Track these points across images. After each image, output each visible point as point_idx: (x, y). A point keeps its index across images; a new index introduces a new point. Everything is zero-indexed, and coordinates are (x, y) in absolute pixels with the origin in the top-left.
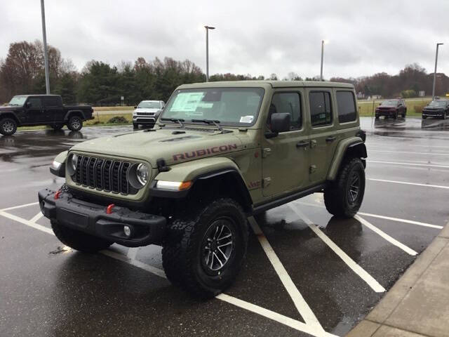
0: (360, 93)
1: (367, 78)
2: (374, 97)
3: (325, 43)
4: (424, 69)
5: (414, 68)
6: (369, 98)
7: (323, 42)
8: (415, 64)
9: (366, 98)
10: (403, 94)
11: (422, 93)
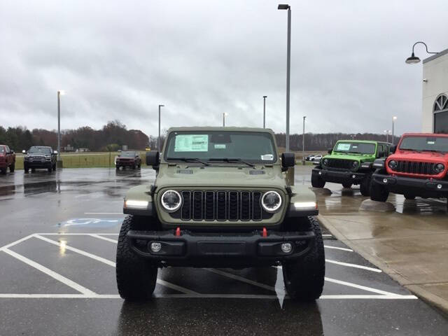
0: (69, 145)
1: (72, 131)
2: (82, 150)
3: (61, 94)
4: (125, 126)
5: (116, 125)
6: (77, 150)
7: (59, 93)
8: (117, 121)
9: (74, 151)
10: (108, 148)
11: (125, 147)
